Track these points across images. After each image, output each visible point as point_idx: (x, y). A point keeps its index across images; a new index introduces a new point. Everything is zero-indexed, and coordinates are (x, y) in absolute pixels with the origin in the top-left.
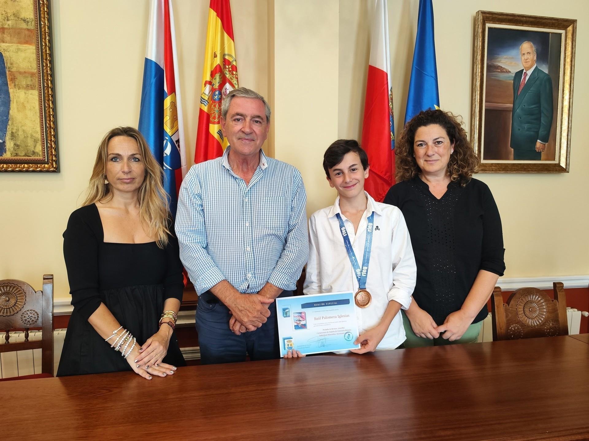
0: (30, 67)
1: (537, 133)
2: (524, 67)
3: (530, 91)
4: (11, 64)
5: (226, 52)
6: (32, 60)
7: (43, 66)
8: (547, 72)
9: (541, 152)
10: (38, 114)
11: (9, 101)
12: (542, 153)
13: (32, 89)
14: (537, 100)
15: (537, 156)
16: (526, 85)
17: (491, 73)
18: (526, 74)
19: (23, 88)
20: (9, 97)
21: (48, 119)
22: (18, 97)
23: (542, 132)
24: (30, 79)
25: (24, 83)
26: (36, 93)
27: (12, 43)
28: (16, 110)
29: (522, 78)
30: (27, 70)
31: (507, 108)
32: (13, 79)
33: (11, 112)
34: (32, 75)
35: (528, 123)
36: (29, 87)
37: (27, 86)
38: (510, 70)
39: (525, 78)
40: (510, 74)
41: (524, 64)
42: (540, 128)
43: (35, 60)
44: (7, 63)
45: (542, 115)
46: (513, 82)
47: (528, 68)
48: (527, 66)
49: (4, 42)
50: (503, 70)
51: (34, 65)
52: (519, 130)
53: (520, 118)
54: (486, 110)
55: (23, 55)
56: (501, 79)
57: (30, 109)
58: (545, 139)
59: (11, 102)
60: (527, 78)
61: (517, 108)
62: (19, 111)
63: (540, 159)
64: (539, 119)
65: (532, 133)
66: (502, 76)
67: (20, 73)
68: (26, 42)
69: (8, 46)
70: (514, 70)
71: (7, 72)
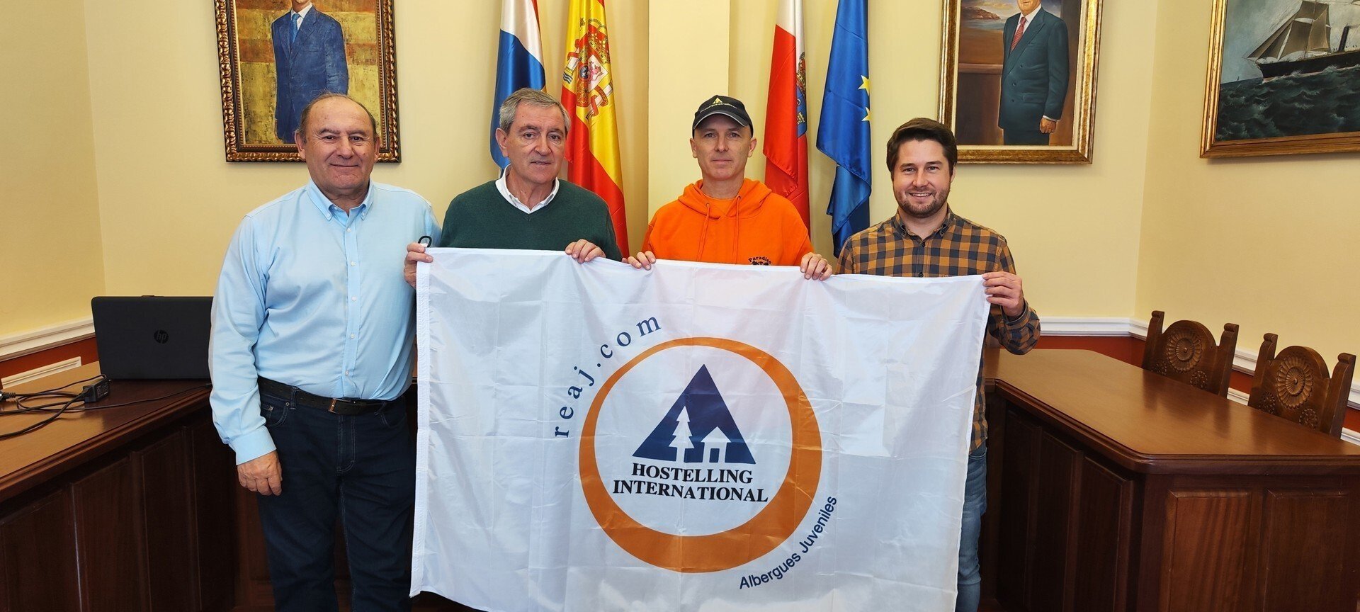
0: (370, 39)
1: (1043, 105)
2: (1022, 10)
3: (1031, 45)
4: (350, 36)
5: (592, 18)
6: (371, 29)
7: (384, 37)
8: (1059, 17)
9: (1048, 134)
10: (378, 93)
11: (348, 79)
12: (1051, 135)
13: (372, 64)
14: (1043, 57)
15: (1044, 139)
16: (1023, 36)
17: (969, 21)
18: (1024, 20)
19: (362, 62)
20: (347, 74)
21: (389, 99)
22: (357, 74)
23: (1050, 104)
24: (369, 52)
25: (363, 58)
26: (375, 68)
27: (351, 11)
28: (354, 90)
29: (1019, 26)
30: (366, 42)
31: (994, 70)
32: (352, 53)
33: (349, 91)
34: (372, 47)
35: (1027, 90)
36: (368, 62)
37: (367, 61)
38: (998, 15)
39: (1022, 26)
40: (998, 21)
41: (1022, 5)
42: (1046, 99)
43: (375, 30)
44: (345, 35)
45: (1051, 78)
46: (1003, 32)
47: (1027, 11)
48: (1026, 8)
49: (342, 11)
50: (987, 16)
51: (374, 36)
52: (1013, 101)
53: (1015, 84)
54: (959, 73)
55: (361, 24)
56: (982, 29)
57: (370, 88)
58: (1056, 114)
59: (350, 80)
60: (1027, 25)
61: (1010, 69)
62: (357, 90)
63: (1047, 144)
64: (1046, 85)
65: (1035, 105)
66: (986, 25)
67: (359, 45)
68: (366, 9)
69: (347, 15)
70: (1004, 15)
71: (345, 45)
